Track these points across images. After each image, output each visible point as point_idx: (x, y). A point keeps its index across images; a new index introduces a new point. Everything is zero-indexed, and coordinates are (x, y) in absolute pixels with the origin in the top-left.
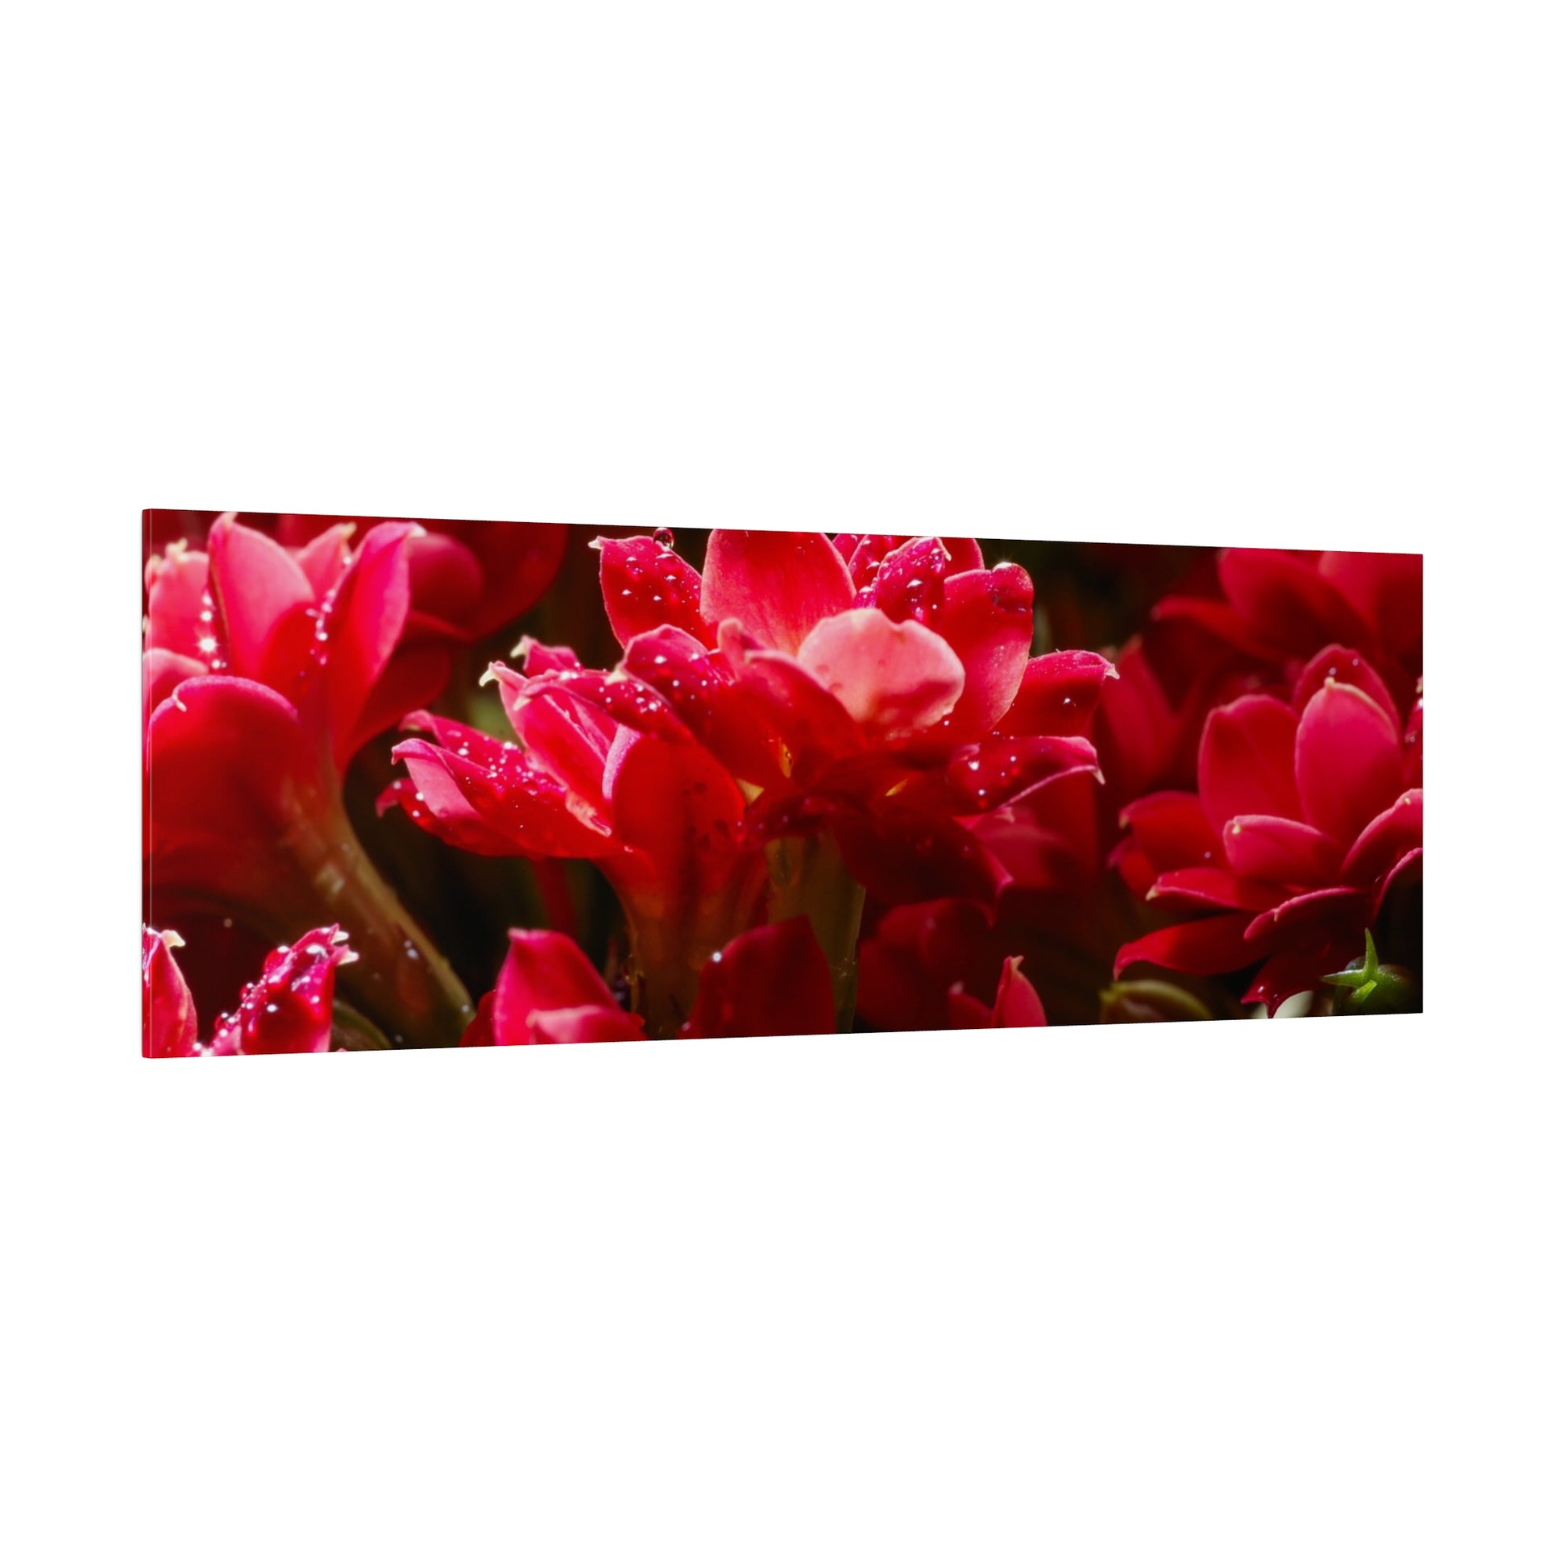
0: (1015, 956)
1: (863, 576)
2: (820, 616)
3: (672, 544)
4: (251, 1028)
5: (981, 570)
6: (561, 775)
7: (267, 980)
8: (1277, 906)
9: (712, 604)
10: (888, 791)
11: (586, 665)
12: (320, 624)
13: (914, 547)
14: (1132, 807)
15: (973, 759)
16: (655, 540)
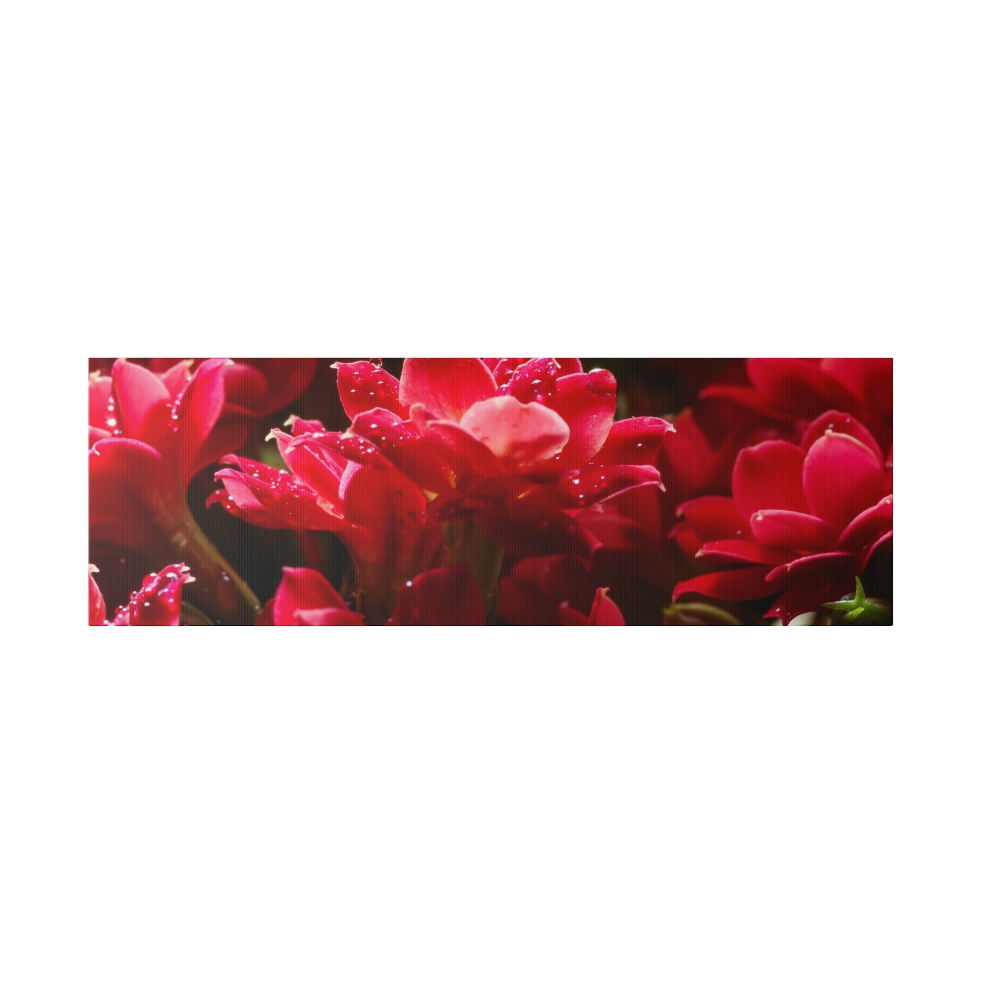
0: (604, 587)
1: (502, 379)
2: (475, 400)
3: (381, 365)
4: (135, 614)
5: (581, 373)
6: (313, 487)
7: (144, 590)
8: (789, 562)
9: (406, 396)
10: (519, 495)
11: (328, 429)
12: (174, 411)
13: (536, 362)
14: (685, 504)
15: (575, 478)
16: (371, 363)
